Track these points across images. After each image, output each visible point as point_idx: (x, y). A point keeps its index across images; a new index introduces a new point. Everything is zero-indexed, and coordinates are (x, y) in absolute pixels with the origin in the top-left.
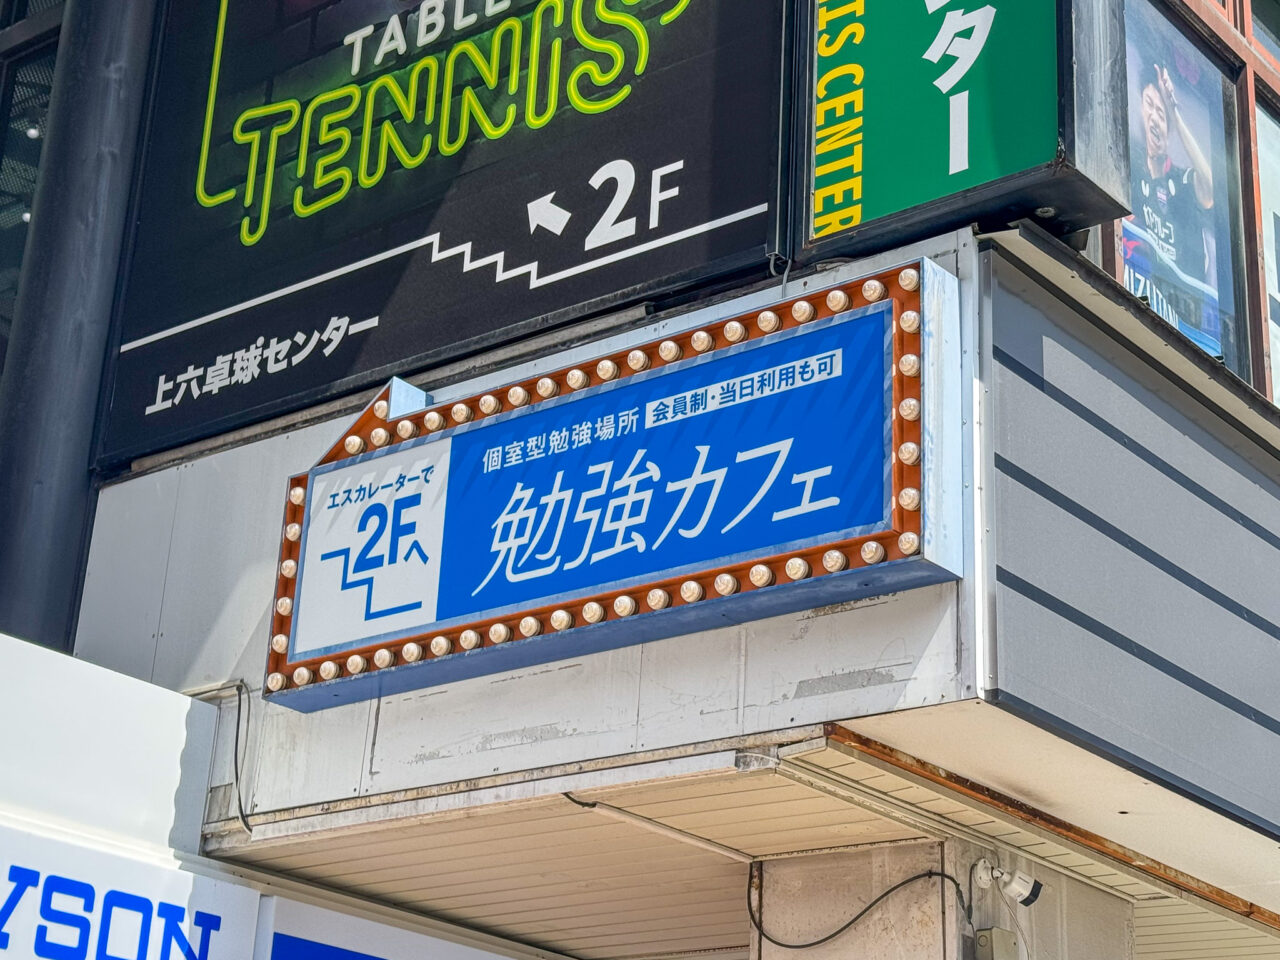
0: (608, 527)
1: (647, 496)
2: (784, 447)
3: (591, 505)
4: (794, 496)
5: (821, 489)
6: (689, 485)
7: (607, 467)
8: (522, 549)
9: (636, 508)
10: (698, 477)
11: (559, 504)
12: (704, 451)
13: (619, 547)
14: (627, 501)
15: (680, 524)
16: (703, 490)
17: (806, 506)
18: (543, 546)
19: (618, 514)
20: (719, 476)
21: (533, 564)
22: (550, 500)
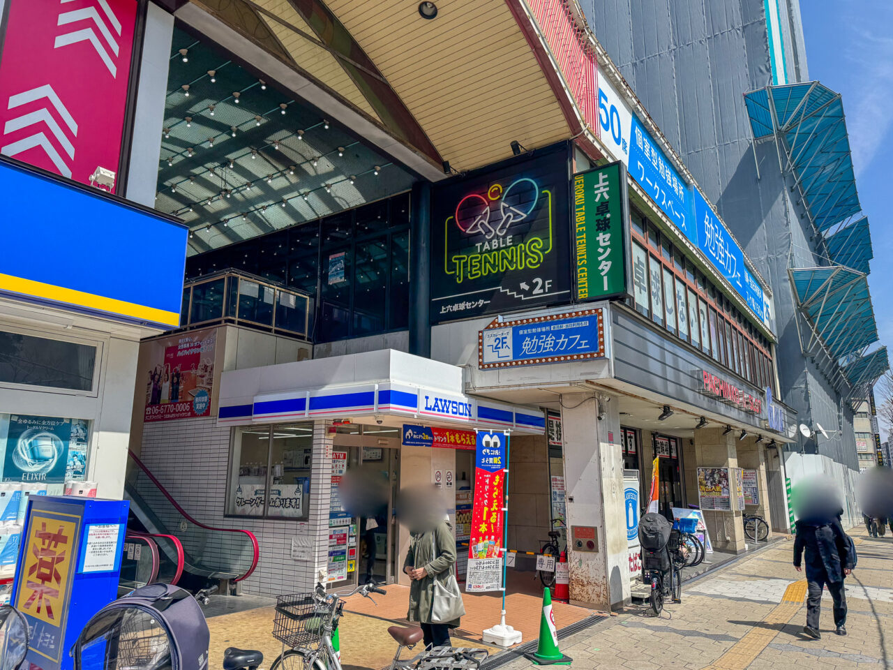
0: (545, 346)
1: (553, 342)
2: (578, 336)
3: (542, 342)
4: (581, 345)
5: (586, 344)
6: (561, 341)
7: (545, 336)
8: (529, 349)
9: (551, 344)
10: (562, 340)
11: (535, 342)
12: (563, 335)
13: (548, 350)
14: (549, 342)
15: (560, 347)
16: (563, 342)
17: (583, 347)
18: (533, 348)
19: (547, 344)
20: (567, 340)
21: (531, 351)
22: (534, 340)
